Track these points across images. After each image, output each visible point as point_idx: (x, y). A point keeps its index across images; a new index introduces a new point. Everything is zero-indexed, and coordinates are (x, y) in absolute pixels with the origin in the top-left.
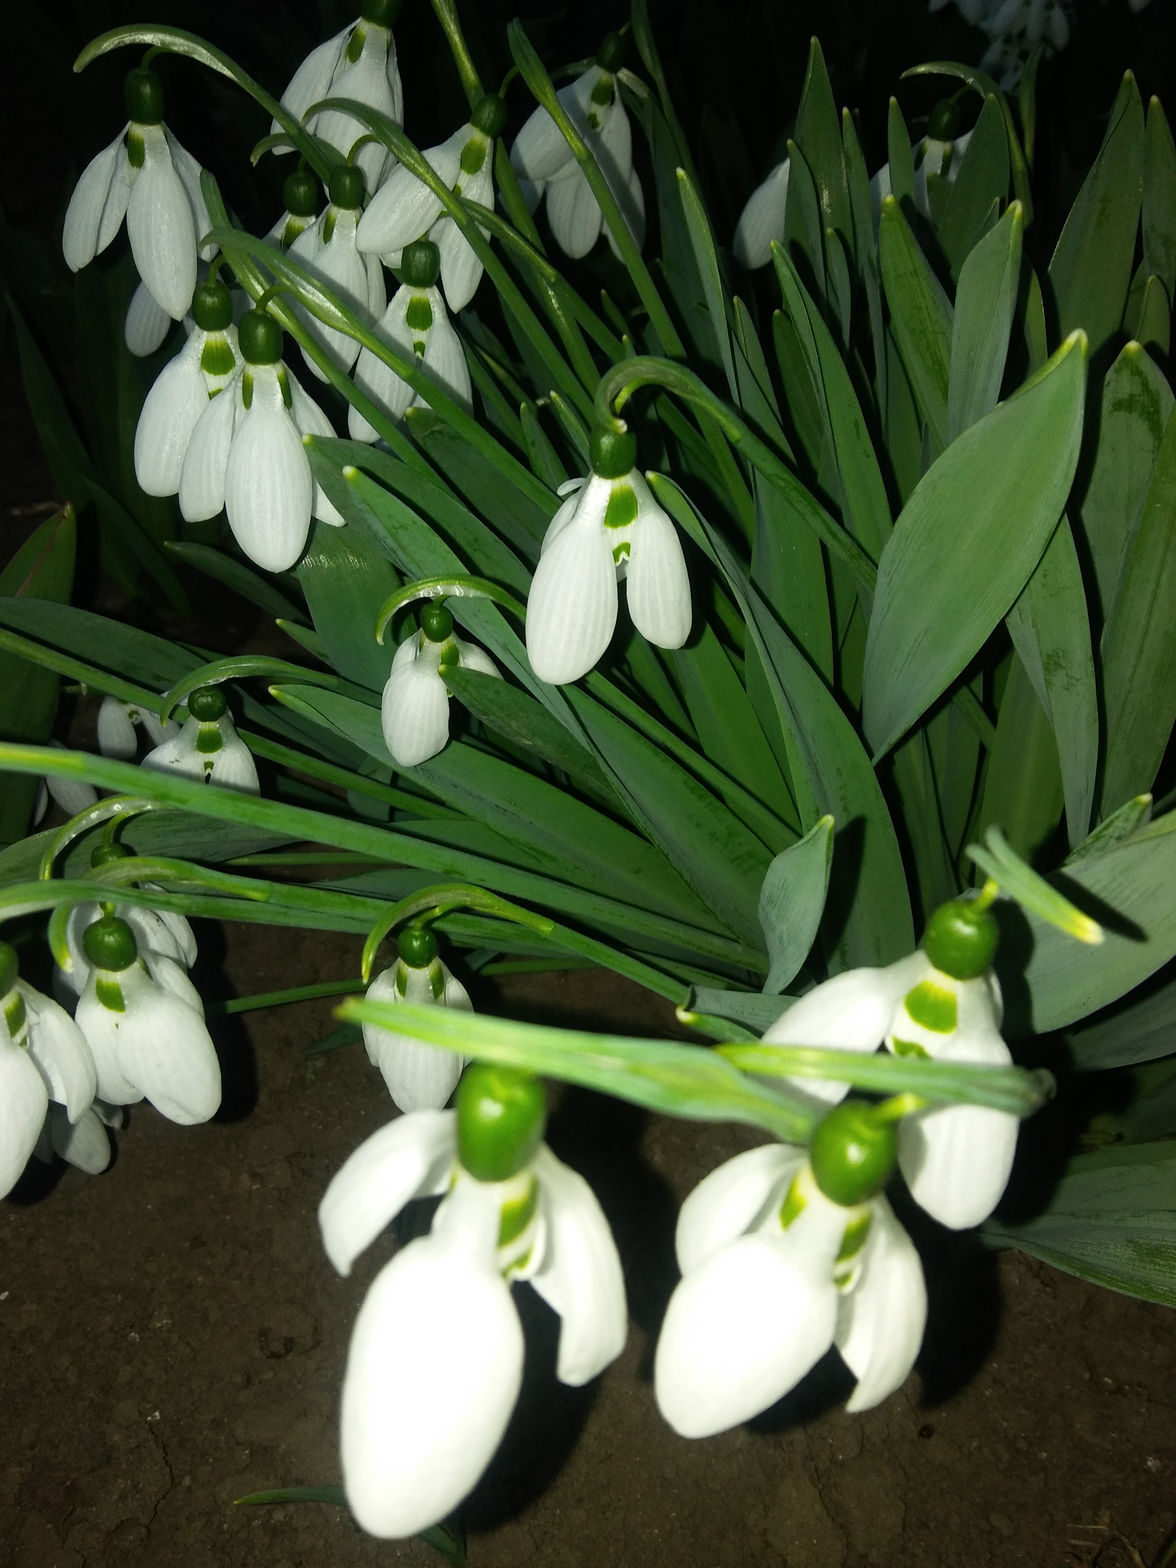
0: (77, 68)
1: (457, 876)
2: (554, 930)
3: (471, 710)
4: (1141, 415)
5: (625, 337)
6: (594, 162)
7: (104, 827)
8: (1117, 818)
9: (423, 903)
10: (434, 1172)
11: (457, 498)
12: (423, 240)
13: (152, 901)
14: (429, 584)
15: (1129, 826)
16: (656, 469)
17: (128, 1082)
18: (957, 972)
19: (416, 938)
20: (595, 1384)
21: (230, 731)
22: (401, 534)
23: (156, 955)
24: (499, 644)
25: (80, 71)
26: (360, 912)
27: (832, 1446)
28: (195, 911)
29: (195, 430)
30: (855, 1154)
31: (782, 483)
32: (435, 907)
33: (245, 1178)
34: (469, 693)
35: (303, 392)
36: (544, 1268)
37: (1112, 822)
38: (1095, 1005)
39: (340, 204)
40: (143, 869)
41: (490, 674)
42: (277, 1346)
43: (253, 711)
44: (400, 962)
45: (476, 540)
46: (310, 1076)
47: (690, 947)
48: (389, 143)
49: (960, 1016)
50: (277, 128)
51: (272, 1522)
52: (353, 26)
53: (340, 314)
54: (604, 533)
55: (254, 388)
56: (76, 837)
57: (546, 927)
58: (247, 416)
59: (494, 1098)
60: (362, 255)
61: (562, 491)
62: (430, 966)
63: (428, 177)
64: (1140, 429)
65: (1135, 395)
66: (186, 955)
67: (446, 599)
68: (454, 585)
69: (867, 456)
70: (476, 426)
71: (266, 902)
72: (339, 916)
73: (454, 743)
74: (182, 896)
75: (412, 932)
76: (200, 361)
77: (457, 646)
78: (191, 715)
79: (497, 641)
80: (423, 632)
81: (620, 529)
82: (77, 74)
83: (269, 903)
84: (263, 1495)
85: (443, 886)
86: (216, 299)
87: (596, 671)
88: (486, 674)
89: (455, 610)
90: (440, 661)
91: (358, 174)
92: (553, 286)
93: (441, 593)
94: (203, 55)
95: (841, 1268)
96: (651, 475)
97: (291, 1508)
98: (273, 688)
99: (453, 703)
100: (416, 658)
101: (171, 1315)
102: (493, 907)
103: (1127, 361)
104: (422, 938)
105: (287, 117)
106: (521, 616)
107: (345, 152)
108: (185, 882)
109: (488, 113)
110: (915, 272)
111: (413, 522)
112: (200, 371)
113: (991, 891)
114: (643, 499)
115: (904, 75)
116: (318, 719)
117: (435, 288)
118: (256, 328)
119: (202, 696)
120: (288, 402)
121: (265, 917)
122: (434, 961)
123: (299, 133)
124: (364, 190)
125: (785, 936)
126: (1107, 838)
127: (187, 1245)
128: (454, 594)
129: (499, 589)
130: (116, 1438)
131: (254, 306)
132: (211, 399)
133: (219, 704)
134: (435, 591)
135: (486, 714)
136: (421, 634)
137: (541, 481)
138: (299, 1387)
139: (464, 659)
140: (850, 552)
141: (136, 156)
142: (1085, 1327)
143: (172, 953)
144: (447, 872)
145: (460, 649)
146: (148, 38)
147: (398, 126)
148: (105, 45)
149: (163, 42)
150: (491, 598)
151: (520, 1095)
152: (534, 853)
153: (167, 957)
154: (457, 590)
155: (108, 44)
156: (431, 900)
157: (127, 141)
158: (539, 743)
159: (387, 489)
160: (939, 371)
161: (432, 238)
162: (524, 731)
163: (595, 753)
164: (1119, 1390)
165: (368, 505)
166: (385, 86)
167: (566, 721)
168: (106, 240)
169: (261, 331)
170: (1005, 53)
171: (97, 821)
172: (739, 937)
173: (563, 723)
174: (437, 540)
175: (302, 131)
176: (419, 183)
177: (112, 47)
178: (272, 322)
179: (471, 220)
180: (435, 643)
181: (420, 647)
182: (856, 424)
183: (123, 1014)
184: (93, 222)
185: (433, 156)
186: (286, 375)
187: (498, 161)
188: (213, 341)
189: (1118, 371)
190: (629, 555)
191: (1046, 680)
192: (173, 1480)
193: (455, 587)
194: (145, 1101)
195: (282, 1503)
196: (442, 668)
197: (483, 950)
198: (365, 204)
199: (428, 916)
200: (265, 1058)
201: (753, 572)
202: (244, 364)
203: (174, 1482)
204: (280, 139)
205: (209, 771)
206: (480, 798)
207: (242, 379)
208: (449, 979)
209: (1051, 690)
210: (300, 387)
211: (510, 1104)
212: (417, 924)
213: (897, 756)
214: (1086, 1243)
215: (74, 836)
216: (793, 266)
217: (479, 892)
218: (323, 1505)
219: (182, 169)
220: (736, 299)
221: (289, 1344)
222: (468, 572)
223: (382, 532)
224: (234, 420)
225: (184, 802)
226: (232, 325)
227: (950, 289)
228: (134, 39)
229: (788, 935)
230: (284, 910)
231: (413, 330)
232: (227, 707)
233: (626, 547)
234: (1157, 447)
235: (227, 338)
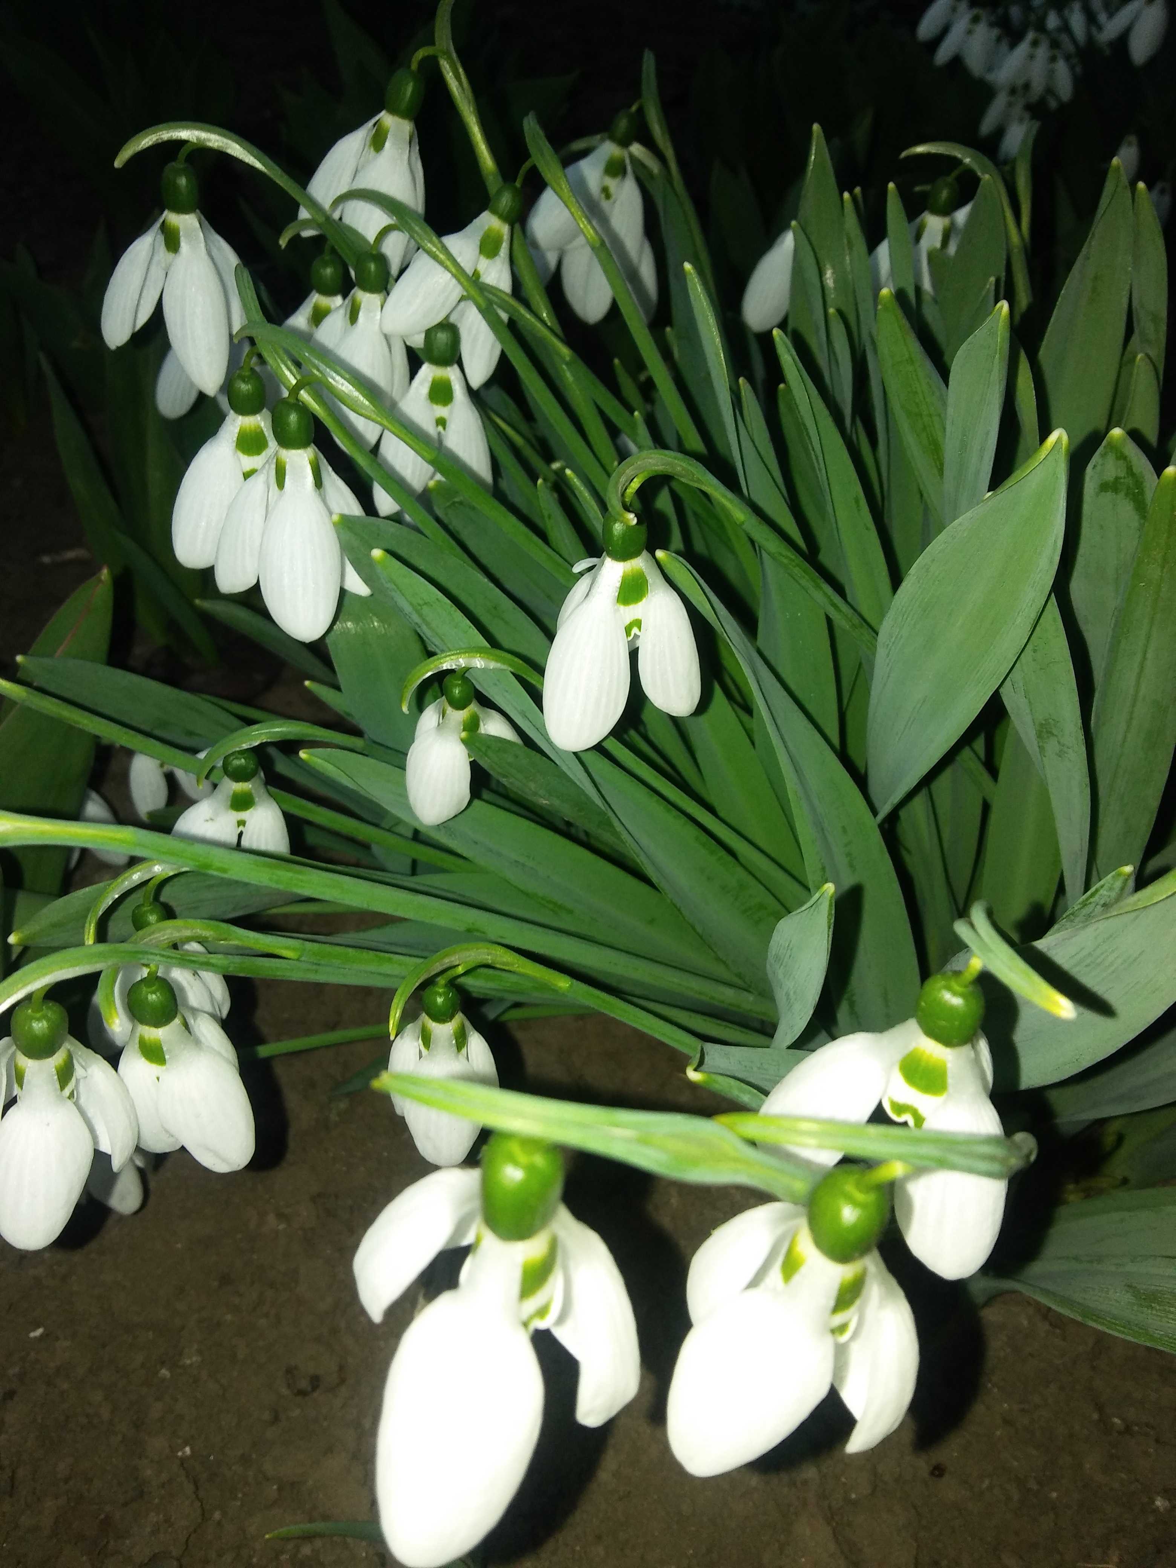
0: (118, 163)
1: (478, 934)
2: (571, 986)
3: (491, 772)
4: (1127, 495)
5: (636, 413)
6: (607, 249)
7: (144, 889)
8: (1102, 887)
9: (447, 962)
10: (461, 1227)
11: (479, 570)
12: (444, 322)
13: (194, 962)
14: (452, 657)
15: (1113, 894)
16: (665, 547)
17: (167, 1131)
18: (947, 1041)
19: (440, 995)
20: (609, 1426)
21: (262, 790)
22: (426, 610)
23: (194, 1011)
24: (518, 711)
25: (121, 166)
26: (387, 968)
27: (845, 1484)
28: (232, 971)
29: (231, 507)
30: (849, 1214)
31: (785, 561)
32: (458, 965)
33: (271, 1219)
34: (489, 758)
35: (333, 474)
36: (561, 1319)
37: (1097, 891)
38: (1087, 1062)
39: (365, 289)
40: (183, 931)
41: (509, 739)
42: (304, 1384)
43: (282, 766)
44: (424, 1018)
45: (495, 608)
46: (334, 1117)
47: (703, 998)
48: (411, 231)
49: (950, 1081)
50: (304, 214)
51: (300, 1556)
52: (377, 118)
53: (367, 403)
54: (617, 611)
55: (287, 472)
56: (119, 897)
57: (563, 983)
58: (281, 496)
59: (516, 1163)
60: (387, 337)
61: (577, 569)
62: (453, 1021)
63: (448, 263)
64: (1126, 509)
65: (1121, 478)
66: (221, 1006)
67: (468, 670)
68: (475, 657)
69: (867, 529)
70: (496, 503)
71: (298, 960)
72: (366, 972)
73: (477, 802)
74: (220, 956)
75: (437, 989)
76: (235, 444)
77: (478, 713)
78: (225, 777)
79: (516, 708)
80: (446, 700)
81: (631, 606)
82: (118, 169)
83: (301, 961)
84: (294, 1529)
85: (465, 946)
86: (250, 386)
87: (611, 737)
88: (505, 739)
89: (476, 680)
90: (462, 728)
91: (382, 260)
92: (567, 364)
93: (463, 665)
94: (236, 149)
95: (838, 1319)
96: (660, 554)
97: (318, 1543)
98: (304, 753)
99: (474, 766)
100: (439, 724)
101: (200, 1352)
102: (513, 965)
103: (1112, 447)
104: (445, 994)
105: (314, 205)
106: (538, 686)
107: (371, 237)
108: (222, 942)
109: (506, 200)
110: (911, 358)
111: (437, 599)
112: (235, 453)
113: (976, 964)
114: (654, 579)
115: (904, 154)
116: (345, 781)
117: (456, 367)
118: (288, 415)
119: (236, 758)
120: (318, 483)
121: (297, 975)
122: (457, 1017)
123: (326, 220)
124: (388, 274)
125: (792, 993)
126: (1093, 905)
127: (216, 1284)
128: (475, 666)
129: (516, 659)
130: (149, 1472)
131: (286, 394)
132: (245, 480)
133: (252, 766)
134: (457, 664)
135: (505, 776)
136: (444, 701)
137: (558, 553)
138: (325, 1424)
139: (484, 725)
140: (851, 622)
141: (172, 242)
142: (1093, 1368)
143: (208, 1007)
144: (469, 931)
145: (481, 716)
146: (185, 134)
147: (419, 215)
148: (143, 142)
149: (198, 139)
150: (510, 669)
151: (540, 1160)
152: (551, 906)
153: (205, 1012)
154: (478, 663)
155: (146, 141)
156: (453, 959)
157: (164, 227)
158: (556, 802)
159: (412, 570)
160: (935, 450)
161: (452, 319)
162: (542, 792)
163: (610, 813)
164: (1128, 1430)
165: (395, 585)
166: (407, 174)
167: (581, 782)
168: (143, 317)
169: (293, 418)
170: (1010, 105)
171: (139, 882)
172: (750, 986)
173: (578, 783)
174: (459, 615)
175: (328, 218)
176: (440, 269)
177: (150, 143)
178: (303, 409)
179: (490, 303)
180: (457, 711)
181: (444, 714)
182: (857, 501)
183: (164, 1067)
184: (130, 305)
185: (453, 242)
186: (317, 458)
187: (516, 246)
188: (248, 425)
189: (1104, 455)
190: (640, 630)
191: (1039, 747)
192: (203, 1515)
193: (477, 659)
194: (183, 1148)
195: (308, 1537)
196: (464, 735)
197: (501, 1000)
198: (389, 286)
199: (451, 974)
200: (292, 1100)
201: (760, 642)
202: (277, 449)
203: (205, 1515)
204: (306, 224)
205: (241, 828)
206: (499, 854)
207: (275, 461)
208: (472, 1033)
209: (1045, 756)
210: (330, 469)
211: (530, 1169)
212: (441, 981)
213: (902, 813)
214: (1088, 1287)
215: (117, 896)
216: (794, 353)
217: (501, 950)
218: (349, 1540)
219: (215, 252)
220: (741, 380)
221: (315, 1381)
222: (488, 645)
223: (408, 609)
224: (268, 499)
225: (224, 871)
226: (265, 410)
227: (944, 373)
228: (172, 136)
229: (795, 993)
230: (314, 967)
231: (435, 407)
232: (260, 768)
233: (638, 623)
234: (1142, 526)
235: (260, 422)
